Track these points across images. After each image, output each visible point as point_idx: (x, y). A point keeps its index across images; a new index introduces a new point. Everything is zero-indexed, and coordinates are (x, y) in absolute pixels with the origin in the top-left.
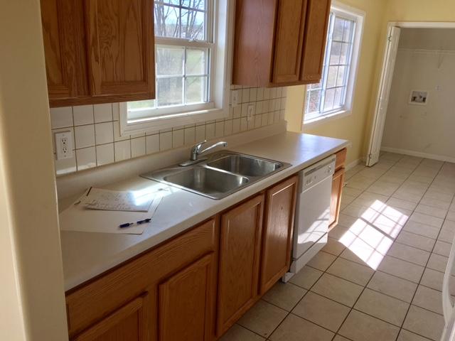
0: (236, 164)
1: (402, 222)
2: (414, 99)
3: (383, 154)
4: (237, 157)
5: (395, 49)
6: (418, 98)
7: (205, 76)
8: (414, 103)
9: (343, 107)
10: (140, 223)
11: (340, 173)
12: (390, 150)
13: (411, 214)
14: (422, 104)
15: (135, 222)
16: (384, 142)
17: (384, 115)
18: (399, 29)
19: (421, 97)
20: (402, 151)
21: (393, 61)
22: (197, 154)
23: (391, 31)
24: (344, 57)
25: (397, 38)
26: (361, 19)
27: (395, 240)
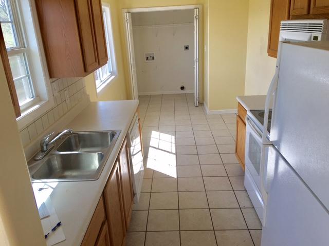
0: (76, 141)
1: (173, 141)
2: (147, 59)
4: (75, 136)
6: (149, 58)
7: (26, 76)
8: (148, 61)
9: (112, 73)
10: (54, 229)
13: (175, 133)
14: (153, 61)
15: (50, 231)
18: (130, 14)
19: (151, 57)
22: (47, 145)
25: (131, 20)
27: (176, 154)
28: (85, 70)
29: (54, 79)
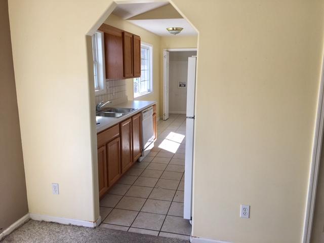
1: (183, 138)
2: (180, 86)
3: (170, 115)
5: (168, 62)
9: (149, 91)
11: (155, 116)
12: (173, 112)
14: (184, 88)
16: (170, 108)
17: (168, 94)
18: (168, 52)
19: (183, 84)
20: (179, 112)
21: (168, 67)
22: (99, 107)
23: (165, 53)
24: (146, 66)
25: (168, 56)
26: (151, 48)
28: (124, 76)
29: (108, 80)
